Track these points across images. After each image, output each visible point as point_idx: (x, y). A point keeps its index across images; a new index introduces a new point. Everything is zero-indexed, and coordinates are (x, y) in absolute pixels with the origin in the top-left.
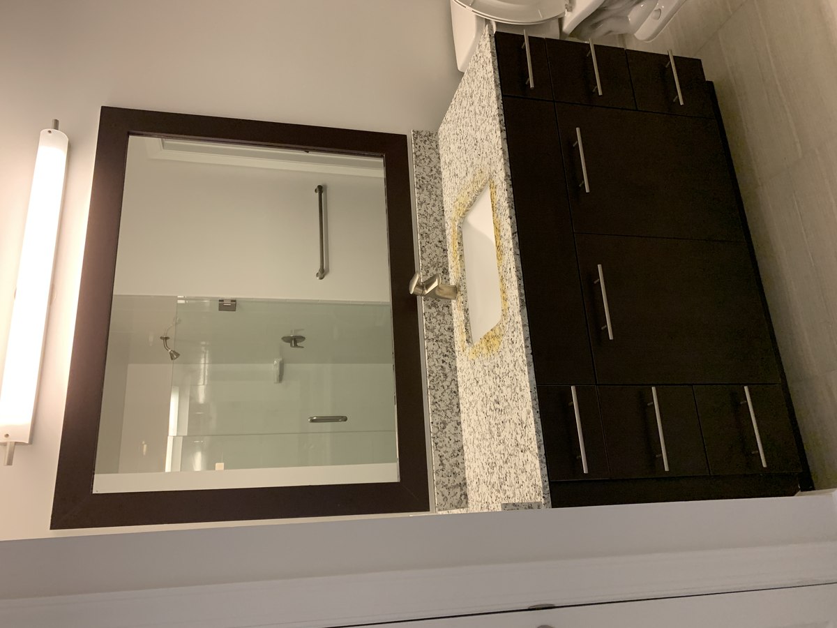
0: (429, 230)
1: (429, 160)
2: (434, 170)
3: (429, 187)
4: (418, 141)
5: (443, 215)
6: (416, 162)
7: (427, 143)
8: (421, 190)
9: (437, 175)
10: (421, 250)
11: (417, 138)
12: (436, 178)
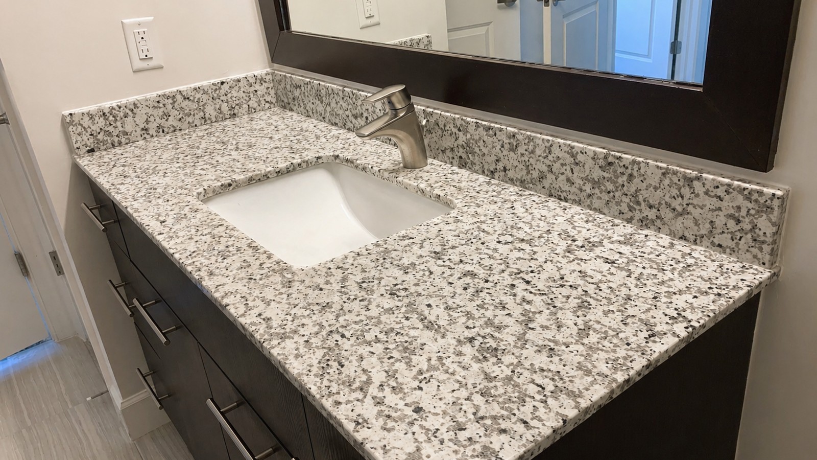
0: (522, 155)
1: (679, 209)
2: (652, 214)
3: (610, 187)
4: (740, 200)
5: (551, 195)
6: (675, 173)
7: (731, 224)
8: (602, 162)
9: (638, 215)
10: (489, 128)
11: (748, 198)
12: (631, 209)
